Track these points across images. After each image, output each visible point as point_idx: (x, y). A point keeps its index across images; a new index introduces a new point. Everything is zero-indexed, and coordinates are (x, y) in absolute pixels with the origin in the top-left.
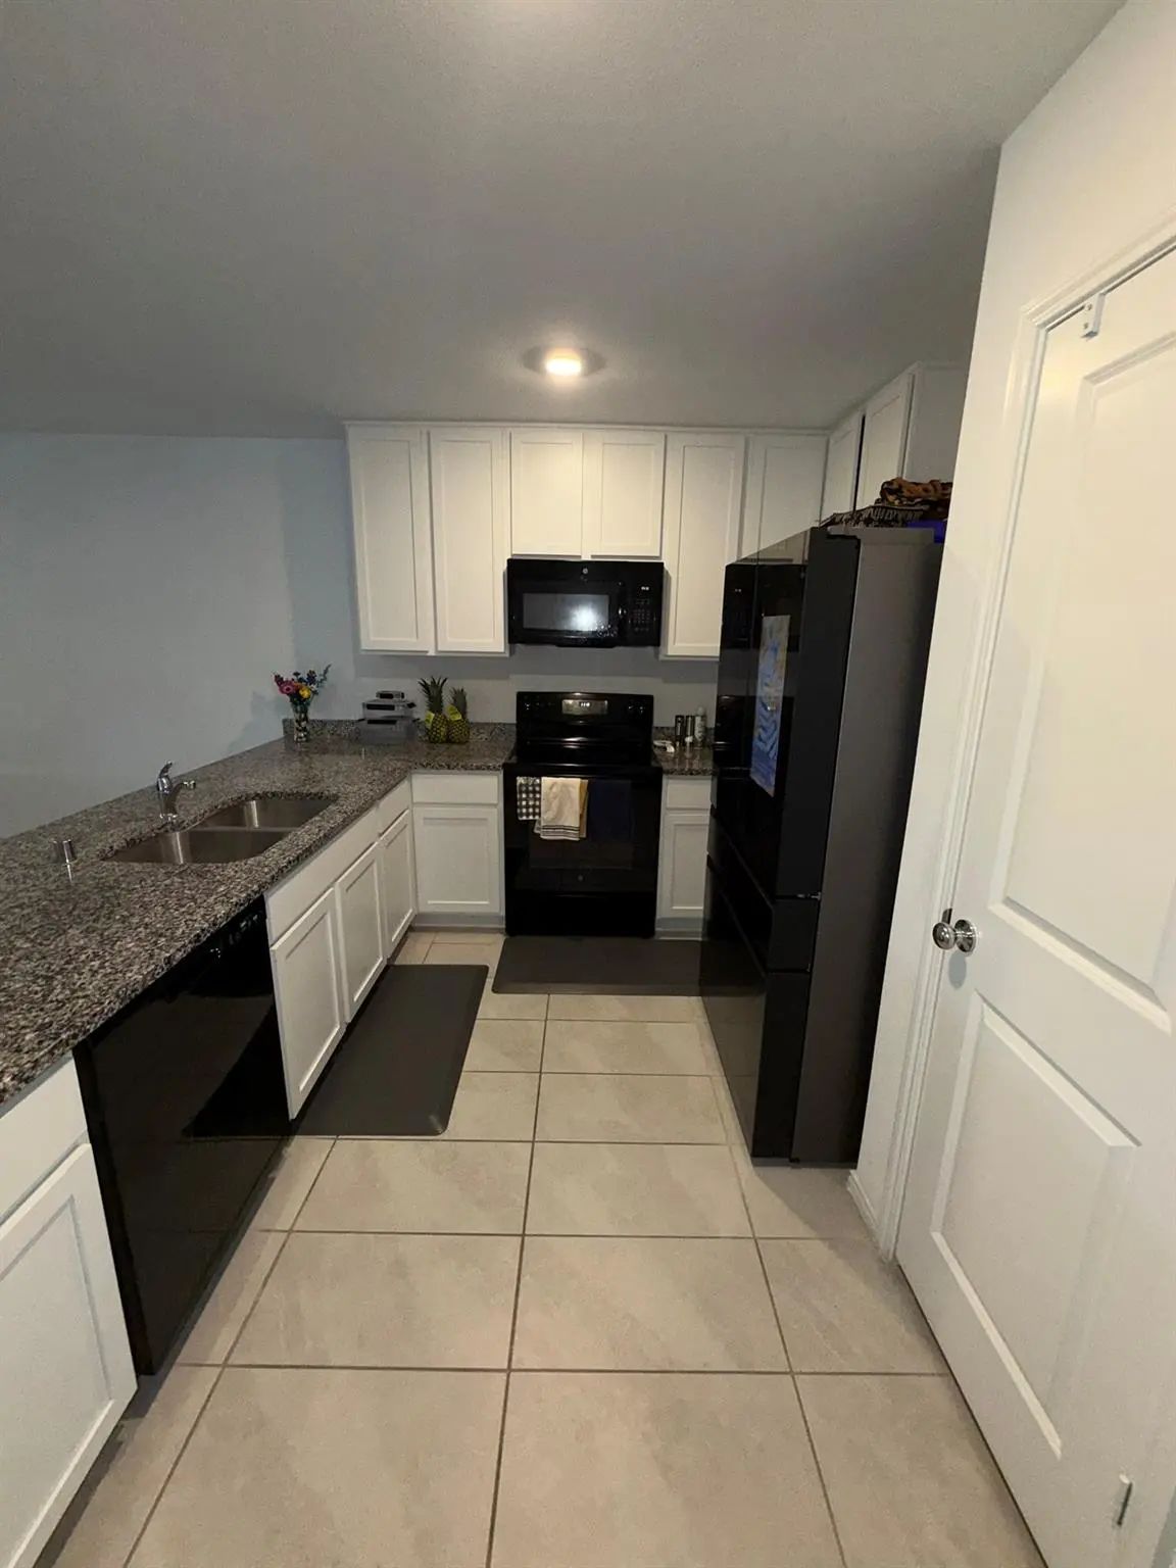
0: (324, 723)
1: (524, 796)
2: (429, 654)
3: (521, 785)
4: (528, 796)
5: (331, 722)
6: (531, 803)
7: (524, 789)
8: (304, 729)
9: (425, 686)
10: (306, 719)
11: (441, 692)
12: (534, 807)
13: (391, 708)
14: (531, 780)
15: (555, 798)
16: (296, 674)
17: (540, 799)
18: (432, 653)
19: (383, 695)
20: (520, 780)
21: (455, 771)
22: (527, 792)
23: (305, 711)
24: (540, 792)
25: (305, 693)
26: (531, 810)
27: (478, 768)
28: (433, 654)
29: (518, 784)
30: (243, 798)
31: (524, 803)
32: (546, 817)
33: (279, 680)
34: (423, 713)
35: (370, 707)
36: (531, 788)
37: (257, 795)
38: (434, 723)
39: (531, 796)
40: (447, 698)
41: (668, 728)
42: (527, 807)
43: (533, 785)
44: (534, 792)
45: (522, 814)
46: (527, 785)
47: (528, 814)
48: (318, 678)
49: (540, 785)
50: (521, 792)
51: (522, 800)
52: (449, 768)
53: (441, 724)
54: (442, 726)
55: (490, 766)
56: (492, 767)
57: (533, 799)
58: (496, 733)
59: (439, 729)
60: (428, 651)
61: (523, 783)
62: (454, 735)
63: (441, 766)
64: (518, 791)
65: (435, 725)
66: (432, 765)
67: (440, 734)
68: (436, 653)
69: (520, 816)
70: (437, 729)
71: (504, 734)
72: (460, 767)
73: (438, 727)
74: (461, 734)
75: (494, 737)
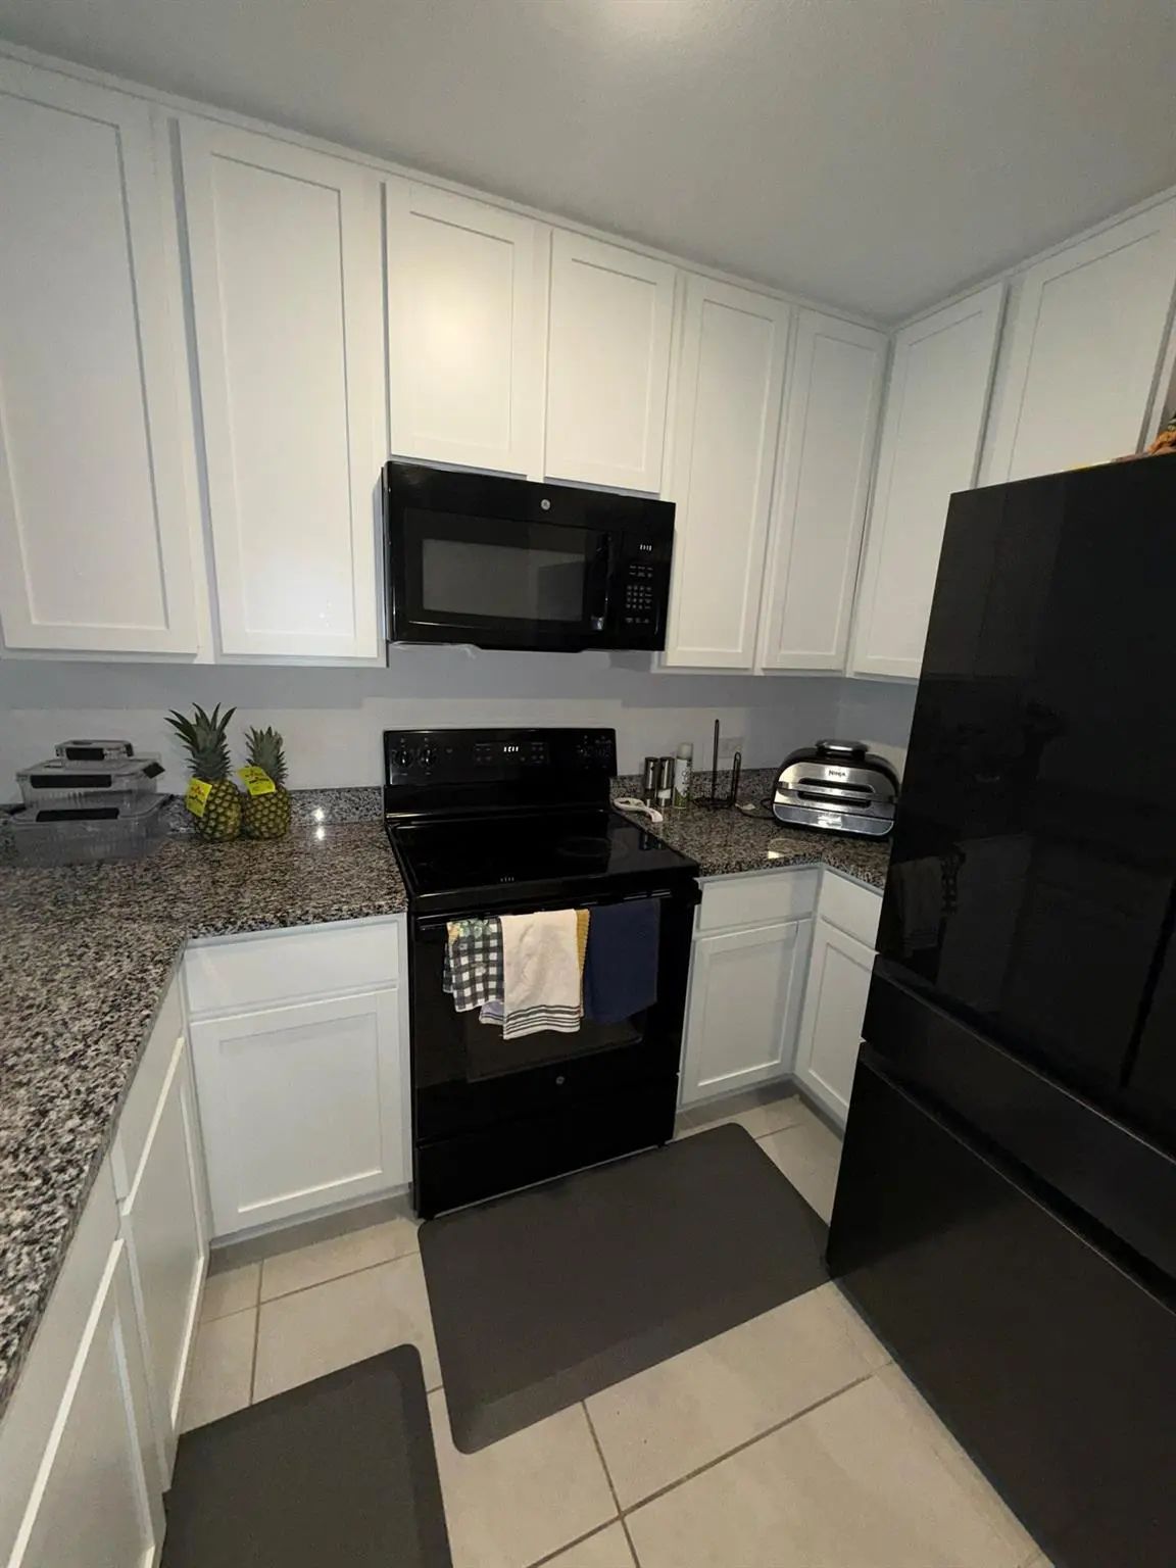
1: (464, 961)
2: (196, 662)
3: (458, 941)
4: (472, 961)
6: (479, 972)
7: (465, 947)
9: (183, 726)
11: (223, 737)
12: (486, 978)
13: (104, 781)
14: (479, 926)
15: (529, 956)
17: (500, 964)
18: (206, 657)
19: (77, 752)
20: (456, 930)
22: (471, 952)
24: (500, 949)
26: (480, 987)
27: (353, 915)
28: (209, 661)
29: (452, 939)
31: (466, 976)
32: (515, 995)
34: (177, 779)
35: (39, 781)
36: (479, 945)
38: (209, 802)
39: (479, 958)
40: (237, 749)
41: (631, 778)
42: (473, 981)
43: (485, 938)
44: (486, 950)
45: (463, 1000)
46: (471, 939)
47: (474, 997)
49: (499, 936)
50: (458, 954)
51: (460, 970)
52: (284, 924)
53: (226, 804)
54: (229, 807)
55: (380, 906)
56: (386, 908)
57: (485, 965)
58: (341, 809)
59: (223, 814)
60: (195, 655)
61: (462, 935)
62: (262, 824)
63: (263, 921)
64: (451, 954)
65: (212, 807)
66: (239, 923)
67: (225, 823)
68: (216, 659)
69: (458, 1004)
70: (219, 815)
71: (357, 809)
72: (311, 919)
73: (220, 810)
74: (273, 820)
75: (336, 815)
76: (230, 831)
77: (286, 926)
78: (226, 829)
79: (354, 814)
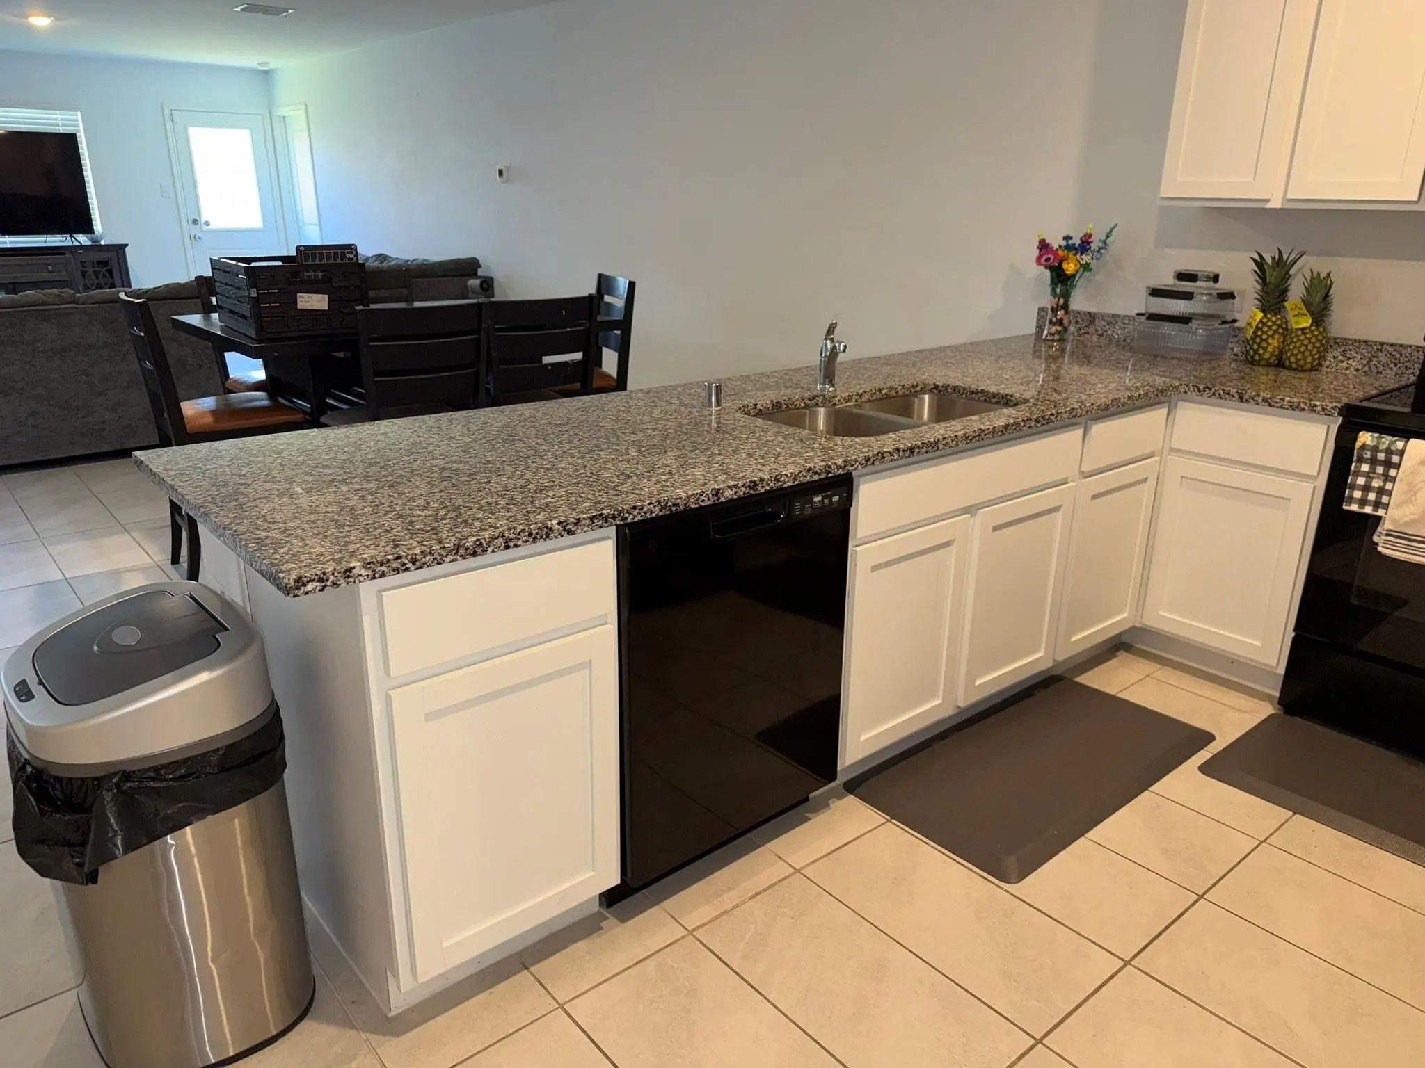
0: (1092, 317)
1: (1365, 467)
2: (1269, 206)
3: (1364, 447)
4: (1373, 470)
5: (1103, 316)
6: (1376, 483)
7: (1368, 455)
8: (1060, 322)
9: (1260, 263)
10: (1065, 307)
11: (1289, 278)
12: (1381, 491)
13: (1188, 296)
14: (1387, 440)
16: (1067, 238)
17: (1393, 480)
18: (1276, 203)
19: (1181, 276)
20: (1365, 438)
21: (1251, 405)
22: (1374, 462)
23: (1066, 295)
24: (1398, 466)
25: (1070, 267)
26: (1372, 496)
27: (1293, 407)
28: (1279, 206)
29: (1358, 444)
30: (918, 389)
31: (1361, 481)
32: (1399, 516)
33: (1043, 246)
34: (1248, 312)
35: (1156, 292)
36: (1381, 456)
37: (936, 387)
38: (1258, 328)
39: (1380, 469)
40: (1297, 290)
42: (1367, 488)
43: (1389, 452)
44: (1388, 464)
45: (1351, 500)
46: (1375, 449)
47: (1363, 502)
48: (1094, 246)
49: (1402, 453)
50: (1361, 460)
51: (1358, 473)
52: (1241, 399)
53: (1270, 333)
54: (1272, 336)
55: (1315, 406)
56: (1319, 408)
57: (1383, 478)
58: (1379, 362)
59: (1266, 340)
60: (1267, 201)
61: (1368, 442)
62: (1292, 355)
63: (1228, 393)
64: (1355, 458)
65: (1259, 333)
66: (1213, 390)
67: (1265, 349)
68: (1283, 203)
69: (1346, 502)
70: (1263, 340)
71: (1396, 365)
72: (1260, 400)
73: (1264, 337)
74: (1303, 353)
75: (1373, 368)
76: (1267, 356)
77: (1242, 401)
78: (1264, 354)
79: (1391, 369)
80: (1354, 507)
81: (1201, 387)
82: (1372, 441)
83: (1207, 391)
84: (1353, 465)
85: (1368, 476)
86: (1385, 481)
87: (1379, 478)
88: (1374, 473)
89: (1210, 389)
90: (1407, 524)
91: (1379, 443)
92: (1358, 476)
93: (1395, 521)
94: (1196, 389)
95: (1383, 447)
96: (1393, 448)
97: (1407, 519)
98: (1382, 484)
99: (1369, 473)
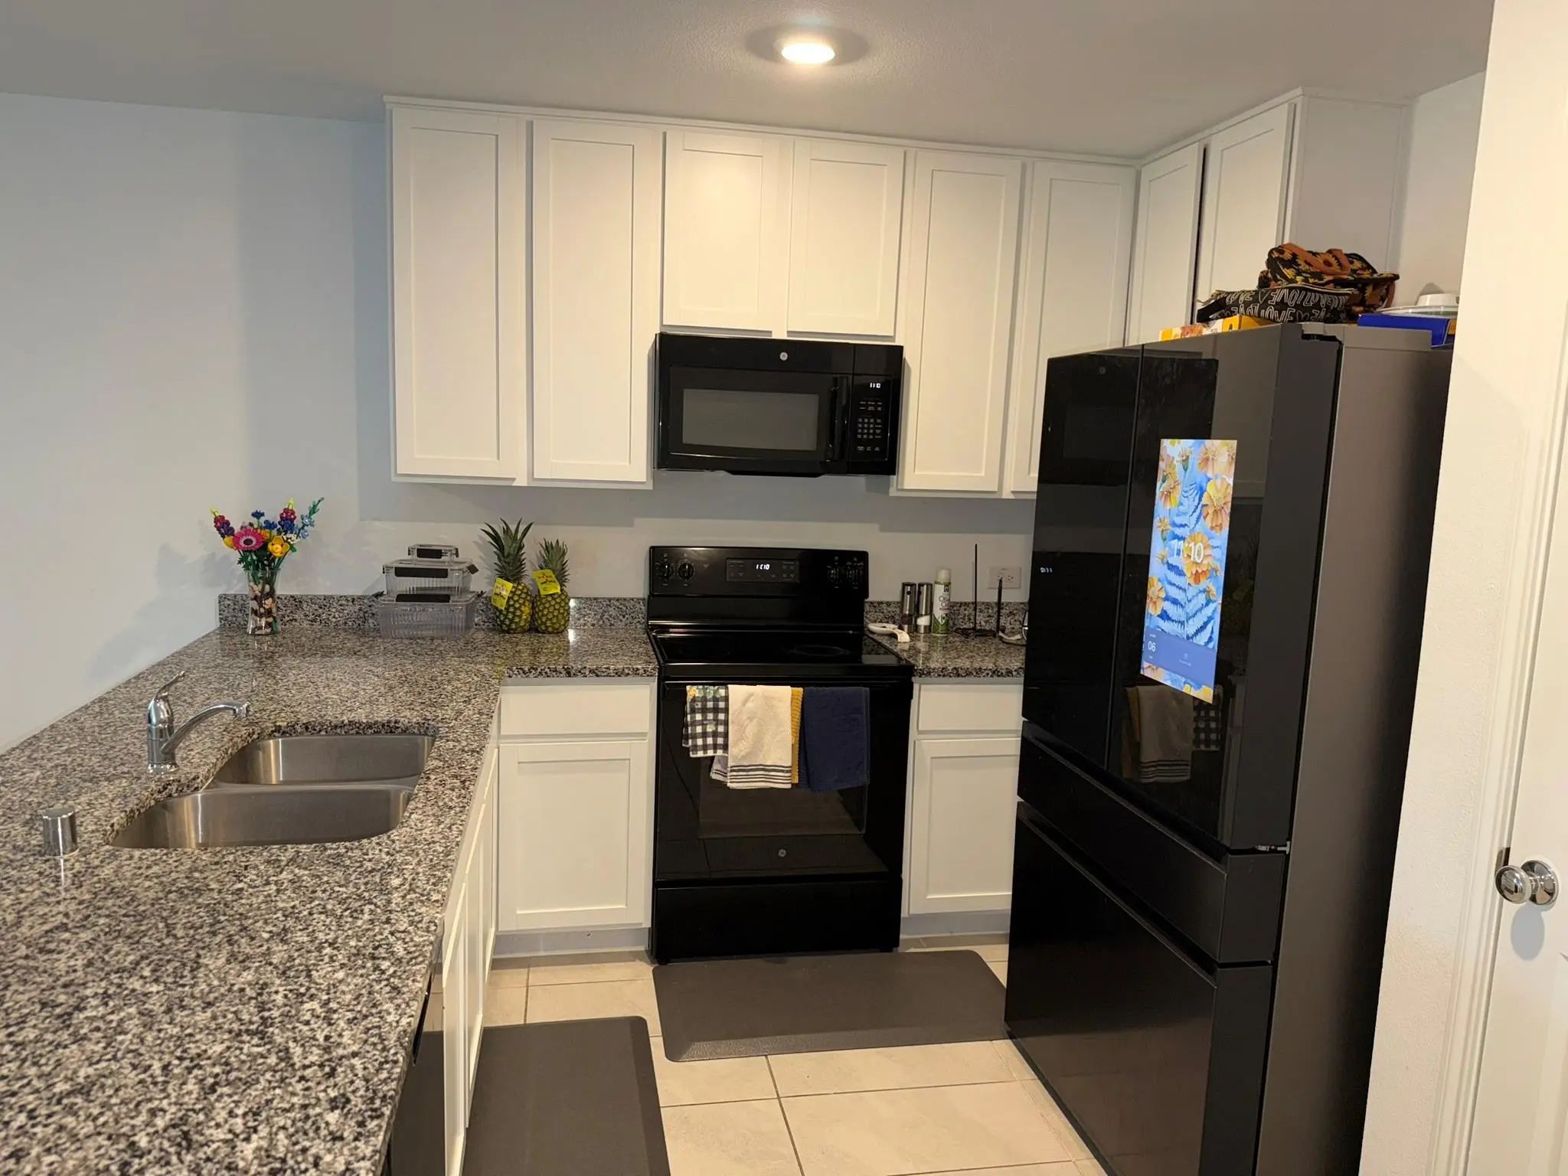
0: (297, 602)
1: (699, 717)
2: (515, 484)
3: (694, 700)
4: (705, 718)
5: (313, 599)
6: (710, 729)
7: (699, 705)
9: (496, 538)
10: (271, 594)
11: (521, 548)
12: (715, 734)
13: (442, 573)
14: (711, 690)
15: (750, 719)
16: (258, 515)
17: (726, 723)
18: (522, 481)
19: (423, 552)
20: (693, 691)
21: (580, 678)
22: (704, 711)
24: (726, 710)
25: (276, 548)
26: (710, 741)
27: (619, 674)
28: (525, 484)
29: (689, 698)
31: (699, 729)
32: (737, 752)
35: (401, 572)
36: (710, 705)
38: (509, 599)
39: (710, 716)
41: (888, 604)
42: (704, 735)
43: (715, 700)
44: (716, 710)
45: (695, 748)
46: (704, 700)
47: (705, 748)
49: (726, 699)
50: (693, 711)
51: (694, 723)
52: (569, 674)
53: (521, 601)
54: (524, 604)
55: (638, 669)
56: (641, 671)
57: (714, 723)
58: (611, 616)
59: (519, 608)
60: (514, 479)
61: (697, 695)
62: (548, 619)
63: (555, 671)
64: (688, 710)
65: (511, 603)
66: (539, 670)
67: (520, 617)
68: (528, 483)
69: (693, 750)
70: (516, 609)
72: (587, 673)
73: (517, 606)
74: (557, 616)
75: (606, 621)
76: (522, 624)
77: (570, 676)
78: (520, 622)
80: (700, 754)
81: (526, 669)
82: (699, 693)
83: (533, 671)
84: (689, 716)
85: (703, 723)
86: (717, 725)
87: (710, 724)
88: (706, 720)
89: (536, 669)
90: (744, 757)
91: (705, 694)
92: (695, 726)
93: (735, 758)
94: (521, 671)
95: (710, 696)
96: (718, 696)
97: (743, 753)
98: (714, 729)
99: (702, 720)
